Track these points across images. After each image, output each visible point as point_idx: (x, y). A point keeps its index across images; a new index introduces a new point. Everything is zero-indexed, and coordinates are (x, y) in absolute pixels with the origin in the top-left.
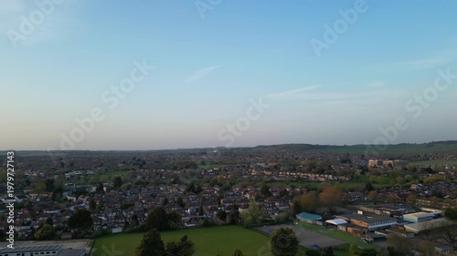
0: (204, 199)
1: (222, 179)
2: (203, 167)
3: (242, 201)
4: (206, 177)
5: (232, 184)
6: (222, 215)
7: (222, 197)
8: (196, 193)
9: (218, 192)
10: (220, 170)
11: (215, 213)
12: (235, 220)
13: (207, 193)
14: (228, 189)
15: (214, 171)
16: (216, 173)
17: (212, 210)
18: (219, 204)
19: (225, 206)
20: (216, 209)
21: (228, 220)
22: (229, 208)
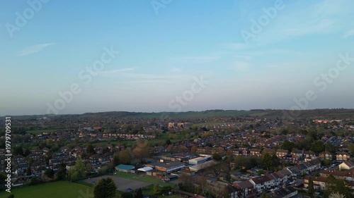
0: (33, 161)
1: (51, 142)
2: (32, 132)
3: (70, 159)
4: (35, 141)
5: (60, 146)
6: (50, 173)
7: (50, 158)
8: (25, 156)
9: (47, 153)
10: (49, 135)
11: (43, 172)
12: (62, 176)
13: (35, 155)
14: (57, 150)
15: (43, 135)
16: (45, 137)
17: (40, 170)
18: (48, 163)
19: (53, 165)
20: (44, 169)
21: (55, 177)
22: (57, 167)
